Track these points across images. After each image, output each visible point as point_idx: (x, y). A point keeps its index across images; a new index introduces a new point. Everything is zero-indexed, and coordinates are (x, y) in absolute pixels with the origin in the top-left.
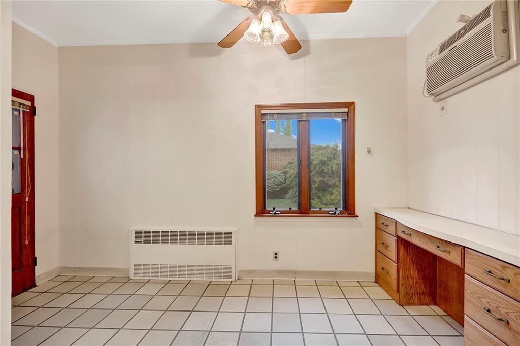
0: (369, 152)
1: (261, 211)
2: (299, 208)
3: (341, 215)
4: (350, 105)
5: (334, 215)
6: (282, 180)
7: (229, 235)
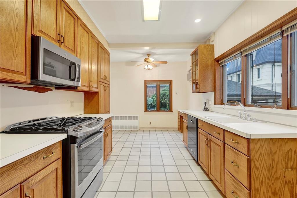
0: (176, 94)
1: (146, 110)
2: (157, 110)
3: (169, 111)
4: (171, 81)
5: (166, 111)
6: (152, 103)
7: (137, 117)
